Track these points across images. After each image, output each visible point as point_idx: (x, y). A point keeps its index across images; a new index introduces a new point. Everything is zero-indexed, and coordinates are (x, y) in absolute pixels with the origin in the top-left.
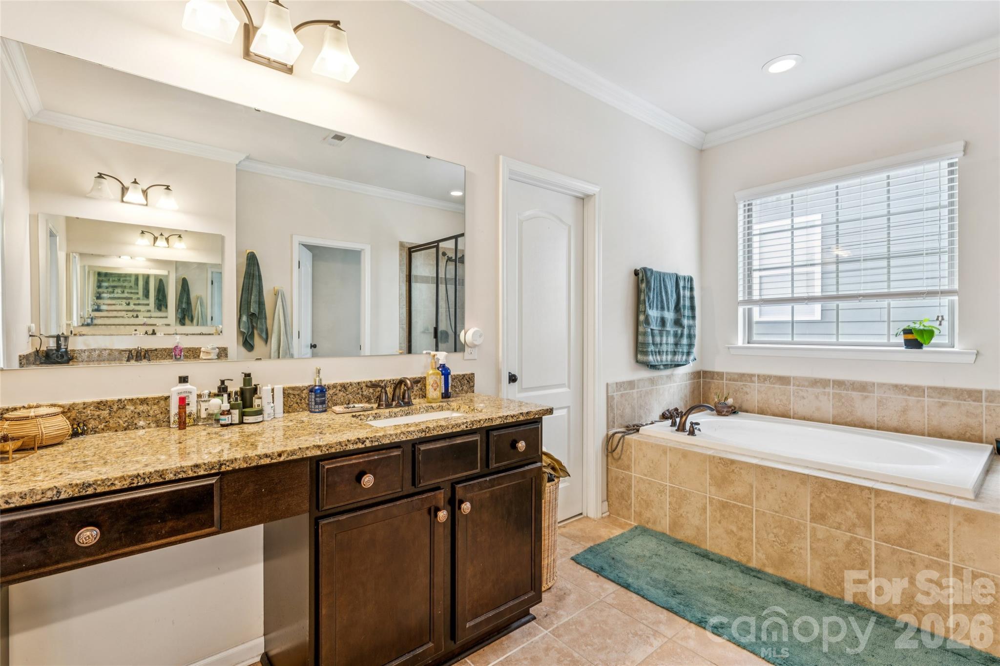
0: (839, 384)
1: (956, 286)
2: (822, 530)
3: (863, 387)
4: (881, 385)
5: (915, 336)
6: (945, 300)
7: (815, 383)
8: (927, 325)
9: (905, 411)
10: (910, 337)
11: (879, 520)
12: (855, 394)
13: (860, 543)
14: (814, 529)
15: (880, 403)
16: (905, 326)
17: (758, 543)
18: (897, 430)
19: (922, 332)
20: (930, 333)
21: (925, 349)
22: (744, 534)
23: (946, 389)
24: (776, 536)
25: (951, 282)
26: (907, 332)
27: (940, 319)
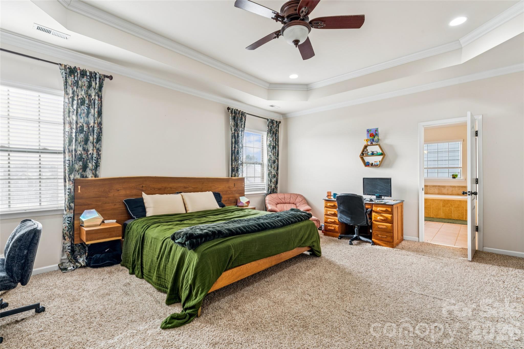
0: (439, 186)
1: (462, 166)
2: (444, 208)
3: (444, 187)
4: (448, 186)
5: (454, 176)
6: (459, 169)
7: (434, 186)
8: (456, 174)
9: (452, 191)
10: (453, 176)
11: (454, 205)
12: (442, 188)
13: (451, 209)
14: (443, 208)
15: (447, 190)
16: (452, 174)
17: (432, 213)
18: (451, 195)
19: (456, 175)
20: (457, 175)
21: (456, 178)
22: (429, 212)
23: (460, 186)
24: (436, 211)
25: (461, 165)
26: (453, 175)
27: (459, 173)
